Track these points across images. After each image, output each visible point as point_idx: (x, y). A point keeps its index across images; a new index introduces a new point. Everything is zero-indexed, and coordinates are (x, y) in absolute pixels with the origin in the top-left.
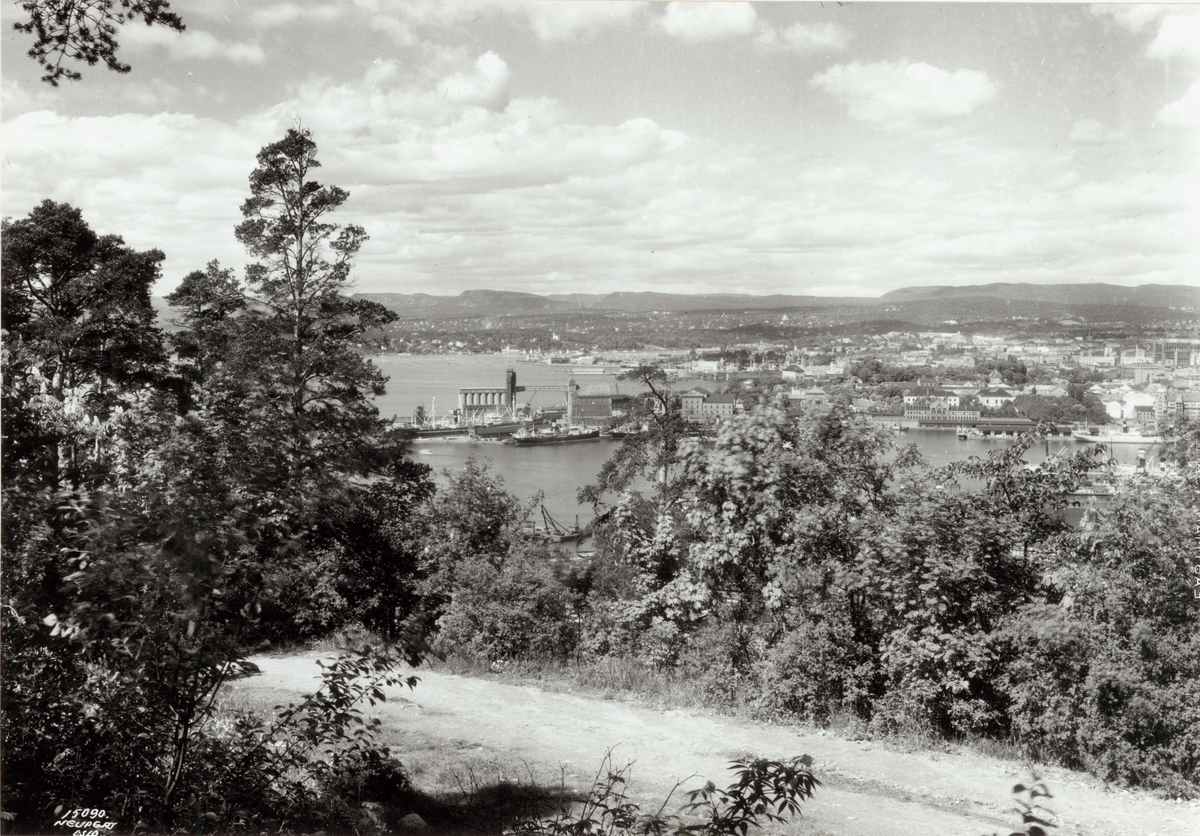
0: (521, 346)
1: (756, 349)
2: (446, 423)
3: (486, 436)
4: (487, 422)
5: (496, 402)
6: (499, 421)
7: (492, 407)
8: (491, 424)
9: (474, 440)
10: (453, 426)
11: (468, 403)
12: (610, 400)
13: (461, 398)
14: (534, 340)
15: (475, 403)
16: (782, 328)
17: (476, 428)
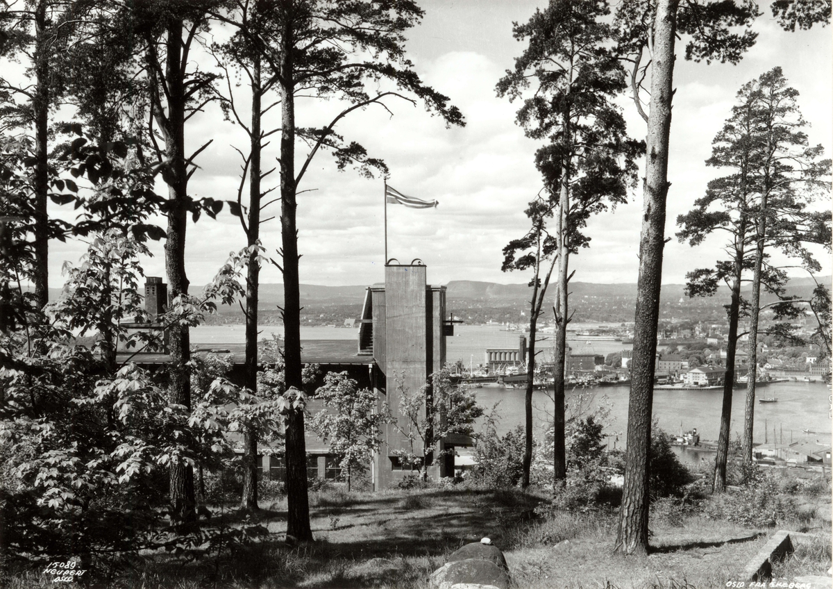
0: (500, 320)
1: (669, 323)
2: (479, 374)
3: (508, 383)
4: (508, 373)
5: (512, 359)
6: (517, 372)
7: (511, 363)
8: (511, 375)
9: (502, 386)
10: (485, 376)
11: (493, 359)
12: (594, 358)
13: (486, 356)
14: (508, 315)
15: (498, 359)
16: (679, 308)
17: (503, 377)
